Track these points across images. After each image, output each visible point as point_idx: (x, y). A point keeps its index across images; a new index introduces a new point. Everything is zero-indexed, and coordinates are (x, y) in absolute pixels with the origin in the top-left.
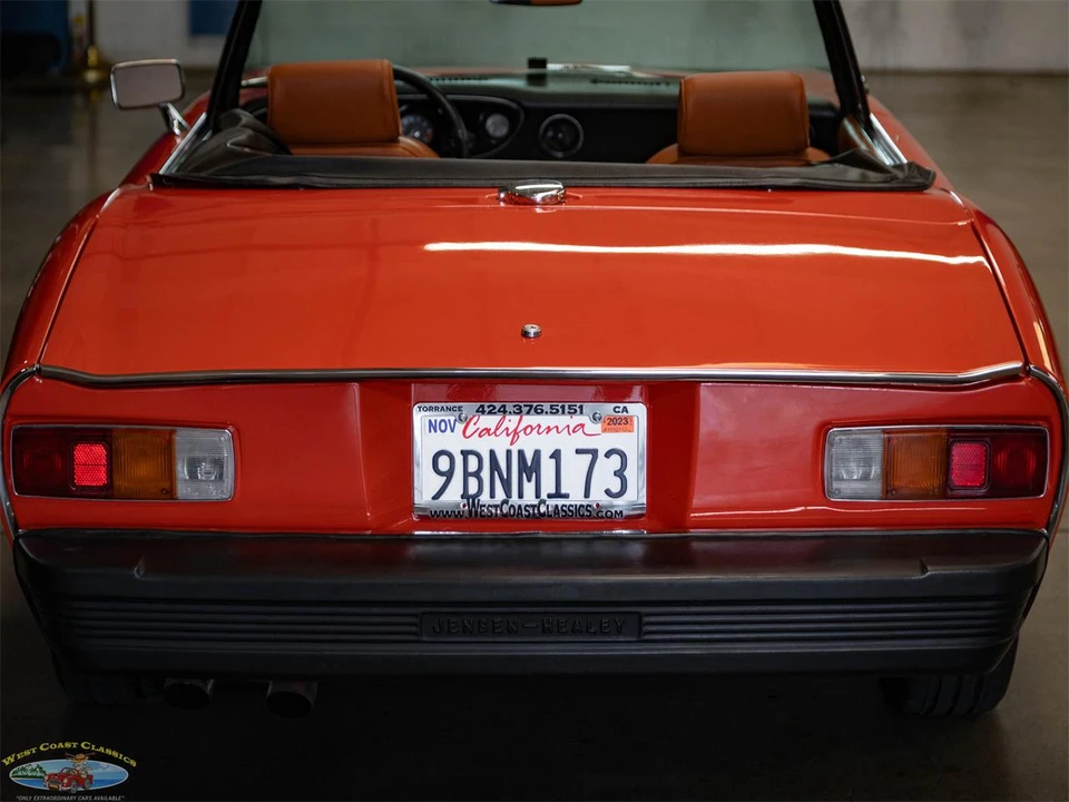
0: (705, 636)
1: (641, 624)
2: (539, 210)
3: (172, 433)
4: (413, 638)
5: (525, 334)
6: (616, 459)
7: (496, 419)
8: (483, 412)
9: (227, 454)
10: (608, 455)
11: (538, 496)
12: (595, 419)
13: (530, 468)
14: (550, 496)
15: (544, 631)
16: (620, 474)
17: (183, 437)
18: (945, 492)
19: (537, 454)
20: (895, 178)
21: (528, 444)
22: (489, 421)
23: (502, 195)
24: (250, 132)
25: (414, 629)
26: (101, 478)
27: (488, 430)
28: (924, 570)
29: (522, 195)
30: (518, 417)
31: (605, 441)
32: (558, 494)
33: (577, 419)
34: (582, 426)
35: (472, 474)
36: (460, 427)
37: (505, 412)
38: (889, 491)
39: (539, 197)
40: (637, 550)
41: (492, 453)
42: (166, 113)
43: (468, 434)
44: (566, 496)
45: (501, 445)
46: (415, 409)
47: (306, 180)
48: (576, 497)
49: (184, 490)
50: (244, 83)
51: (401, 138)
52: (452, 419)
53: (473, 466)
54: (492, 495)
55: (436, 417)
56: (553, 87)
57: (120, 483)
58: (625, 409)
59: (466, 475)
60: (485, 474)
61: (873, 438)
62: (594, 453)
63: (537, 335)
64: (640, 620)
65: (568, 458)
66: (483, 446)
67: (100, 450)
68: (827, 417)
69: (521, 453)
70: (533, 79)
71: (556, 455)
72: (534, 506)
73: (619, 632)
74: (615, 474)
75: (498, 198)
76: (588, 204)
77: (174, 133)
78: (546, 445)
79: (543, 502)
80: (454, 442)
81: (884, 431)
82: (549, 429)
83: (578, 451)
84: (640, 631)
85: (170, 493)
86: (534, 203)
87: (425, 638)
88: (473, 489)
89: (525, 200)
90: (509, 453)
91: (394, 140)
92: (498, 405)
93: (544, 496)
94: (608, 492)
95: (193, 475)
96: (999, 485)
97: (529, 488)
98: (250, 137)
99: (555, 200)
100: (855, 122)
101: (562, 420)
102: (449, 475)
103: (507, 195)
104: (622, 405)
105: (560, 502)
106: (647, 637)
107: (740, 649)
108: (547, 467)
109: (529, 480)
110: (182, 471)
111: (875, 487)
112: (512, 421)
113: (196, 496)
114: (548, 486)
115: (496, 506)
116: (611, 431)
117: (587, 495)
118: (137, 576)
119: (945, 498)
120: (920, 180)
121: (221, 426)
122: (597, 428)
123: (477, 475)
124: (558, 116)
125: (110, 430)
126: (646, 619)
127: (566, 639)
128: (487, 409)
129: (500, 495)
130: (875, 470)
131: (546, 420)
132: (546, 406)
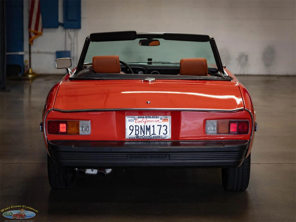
0: (182, 159)
1: (170, 156)
2: (150, 83)
3: (79, 121)
4: (126, 159)
5: (147, 103)
6: (165, 127)
7: (142, 119)
8: (139, 118)
9: (90, 125)
10: (164, 126)
11: (150, 134)
12: (161, 119)
13: (148, 129)
14: (152, 134)
15: (151, 158)
16: (166, 130)
17: (81, 123)
18: (229, 133)
19: (150, 126)
20: (224, 78)
21: (148, 124)
22: (140, 119)
23: (143, 80)
24: (89, 70)
25: (126, 157)
26: (65, 130)
27: (140, 121)
28: (224, 146)
29: (146, 80)
30: (146, 119)
31: (163, 123)
32: (154, 134)
33: (157, 119)
34: (159, 120)
35: (137, 130)
36: (135, 121)
37: (143, 118)
38: (218, 133)
39: (150, 81)
40: (169, 143)
41: (141, 126)
42: (67, 69)
43: (136, 122)
44: (155, 134)
45: (143, 124)
46: (126, 117)
47: (102, 78)
48: (157, 134)
49: (81, 133)
50: (84, 64)
51: (120, 72)
52: (133, 119)
53: (137, 128)
54: (141, 134)
55: (130, 119)
56: (153, 65)
57: (68, 131)
58: (167, 117)
59: (136, 130)
60: (140, 130)
61: (215, 122)
62: (161, 126)
63: (150, 103)
64: (170, 155)
65: (156, 127)
66: (139, 125)
67: (65, 125)
68: (206, 118)
69: (147, 126)
70: (149, 63)
71: (153, 126)
72: (149, 136)
73: (165, 158)
74: (165, 130)
75: (142, 81)
76: (160, 82)
77: (69, 74)
78: (152, 124)
79: (151, 135)
80: (134, 124)
81: (217, 121)
82: (152, 121)
83: (158, 126)
84: (169, 158)
85: (78, 133)
86: (149, 82)
87: (128, 159)
88: (137, 133)
89: (147, 81)
90: (144, 126)
91: (119, 72)
92: (142, 116)
93: (151, 134)
94: (163, 134)
95: (82, 129)
96: (239, 132)
97: (148, 133)
98: (89, 71)
99: (153, 81)
100: (221, 72)
101: (154, 119)
102: (132, 130)
103: (144, 80)
104: (166, 116)
105: (154, 135)
106: (171, 159)
107: (189, 161)
108: (152, 128)
109: (148, 131)
110: (81, 129)
111: (216, 132)
112: (145, 120)
113: (83, 134)
114: (152, 133)
115: (142, 136)
116: (164, 121)
117: (159, 134)
118: (73, 147)
119: (229, 134)
120: (230, 79)
121: (89, 120)
122: (161, 121)
123: (138, 130)
124: (154, 71)
125: (67, 121)
126: (171, 155)
127: (155, 159)
128: (140, 117)
129: (142, 134)
130: (216, 128)
131: (151, 119)
132: (151, 117)
